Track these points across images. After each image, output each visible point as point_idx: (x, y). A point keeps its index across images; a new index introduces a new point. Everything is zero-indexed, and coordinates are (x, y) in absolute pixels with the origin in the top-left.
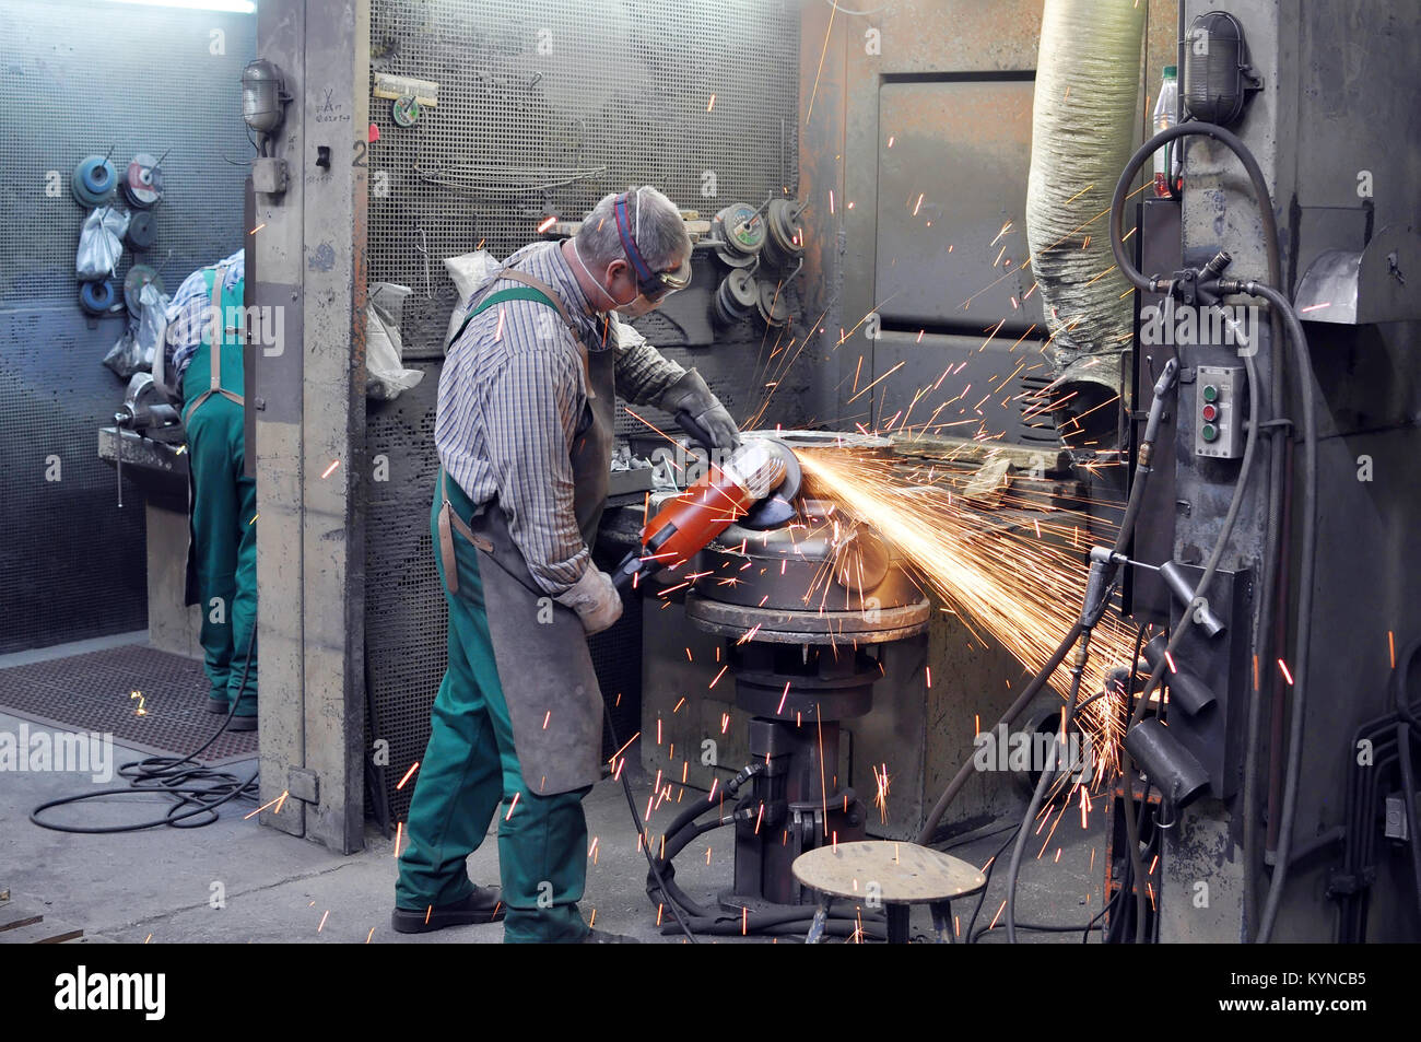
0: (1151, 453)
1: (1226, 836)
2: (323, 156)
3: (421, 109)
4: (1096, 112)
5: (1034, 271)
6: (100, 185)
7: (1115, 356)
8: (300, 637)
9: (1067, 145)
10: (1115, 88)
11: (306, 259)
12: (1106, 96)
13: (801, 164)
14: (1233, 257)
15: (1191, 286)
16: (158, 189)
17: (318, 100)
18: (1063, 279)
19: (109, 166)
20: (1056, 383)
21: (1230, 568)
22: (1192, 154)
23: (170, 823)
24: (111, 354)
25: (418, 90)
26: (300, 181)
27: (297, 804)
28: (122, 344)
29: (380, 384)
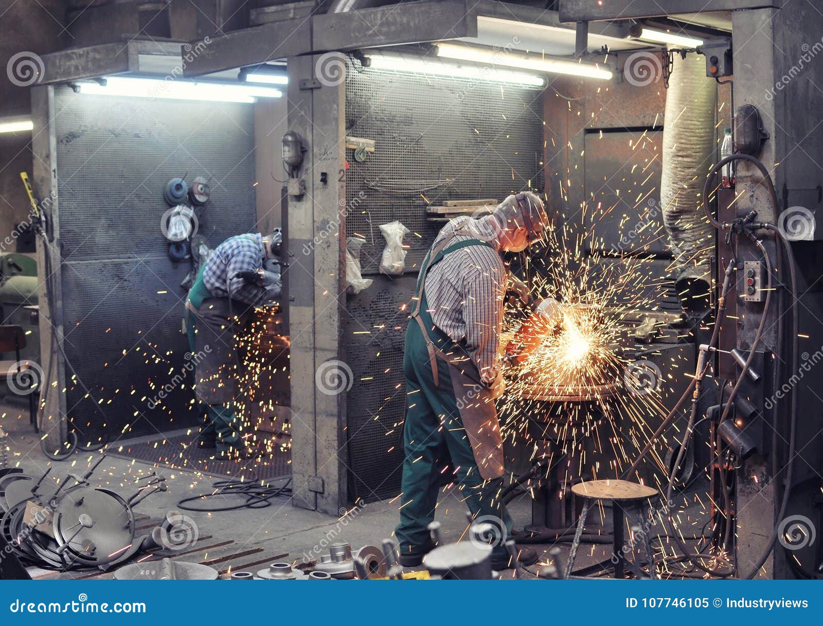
0: (725, 301)
1: (765, 473)
2: (324, 177)
3: (367, 153)
4: (694, 147)
5: (665, 224)
6: (180, 193)
7: (707, 265)
8: (314, 411)
9: (680, 163)
10: (703, 135)
11: (315, 226)
12: (698, 138)
13: (545, 174)
14: (758, 212)
15: (740, 226)
16: (207, 195)
17: (320, 150)
18: (680, 229)
19: (184, 184)
20: (678, 280)
21: (762, 351)
22: (739, 167)
23: (248, 506)
24: (185, 281)
25: (366, 144)
26: (311, 189)
27: (313, 494)
28: (190, 276)
29: (351, 287)
